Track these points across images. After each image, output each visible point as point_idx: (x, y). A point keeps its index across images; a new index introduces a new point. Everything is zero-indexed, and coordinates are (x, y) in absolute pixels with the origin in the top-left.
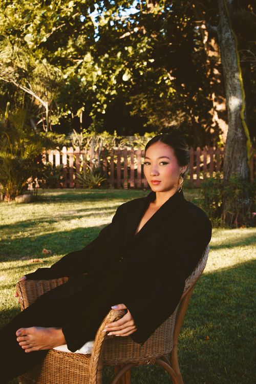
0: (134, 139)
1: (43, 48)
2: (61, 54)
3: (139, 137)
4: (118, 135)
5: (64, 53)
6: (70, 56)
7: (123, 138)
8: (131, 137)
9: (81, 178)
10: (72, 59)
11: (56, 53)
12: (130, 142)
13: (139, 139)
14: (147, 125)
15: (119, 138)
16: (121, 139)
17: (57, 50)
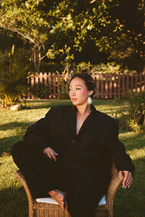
0: (101, 66)
1: (40, 10)
2: (52, 14)
3: (104, 65)
4: (91, 64)
5: (54, 13)
6: (58, 15)
7: (94, 66)
8: (99, 66)
9: (60, 93)
10: (59, 17)
11: (49, 14)
12: (98, 69)
13: (104, 66)
14: (110, 58)
15: (92, 66)
16: (92, 67)
17: (49, 12)
